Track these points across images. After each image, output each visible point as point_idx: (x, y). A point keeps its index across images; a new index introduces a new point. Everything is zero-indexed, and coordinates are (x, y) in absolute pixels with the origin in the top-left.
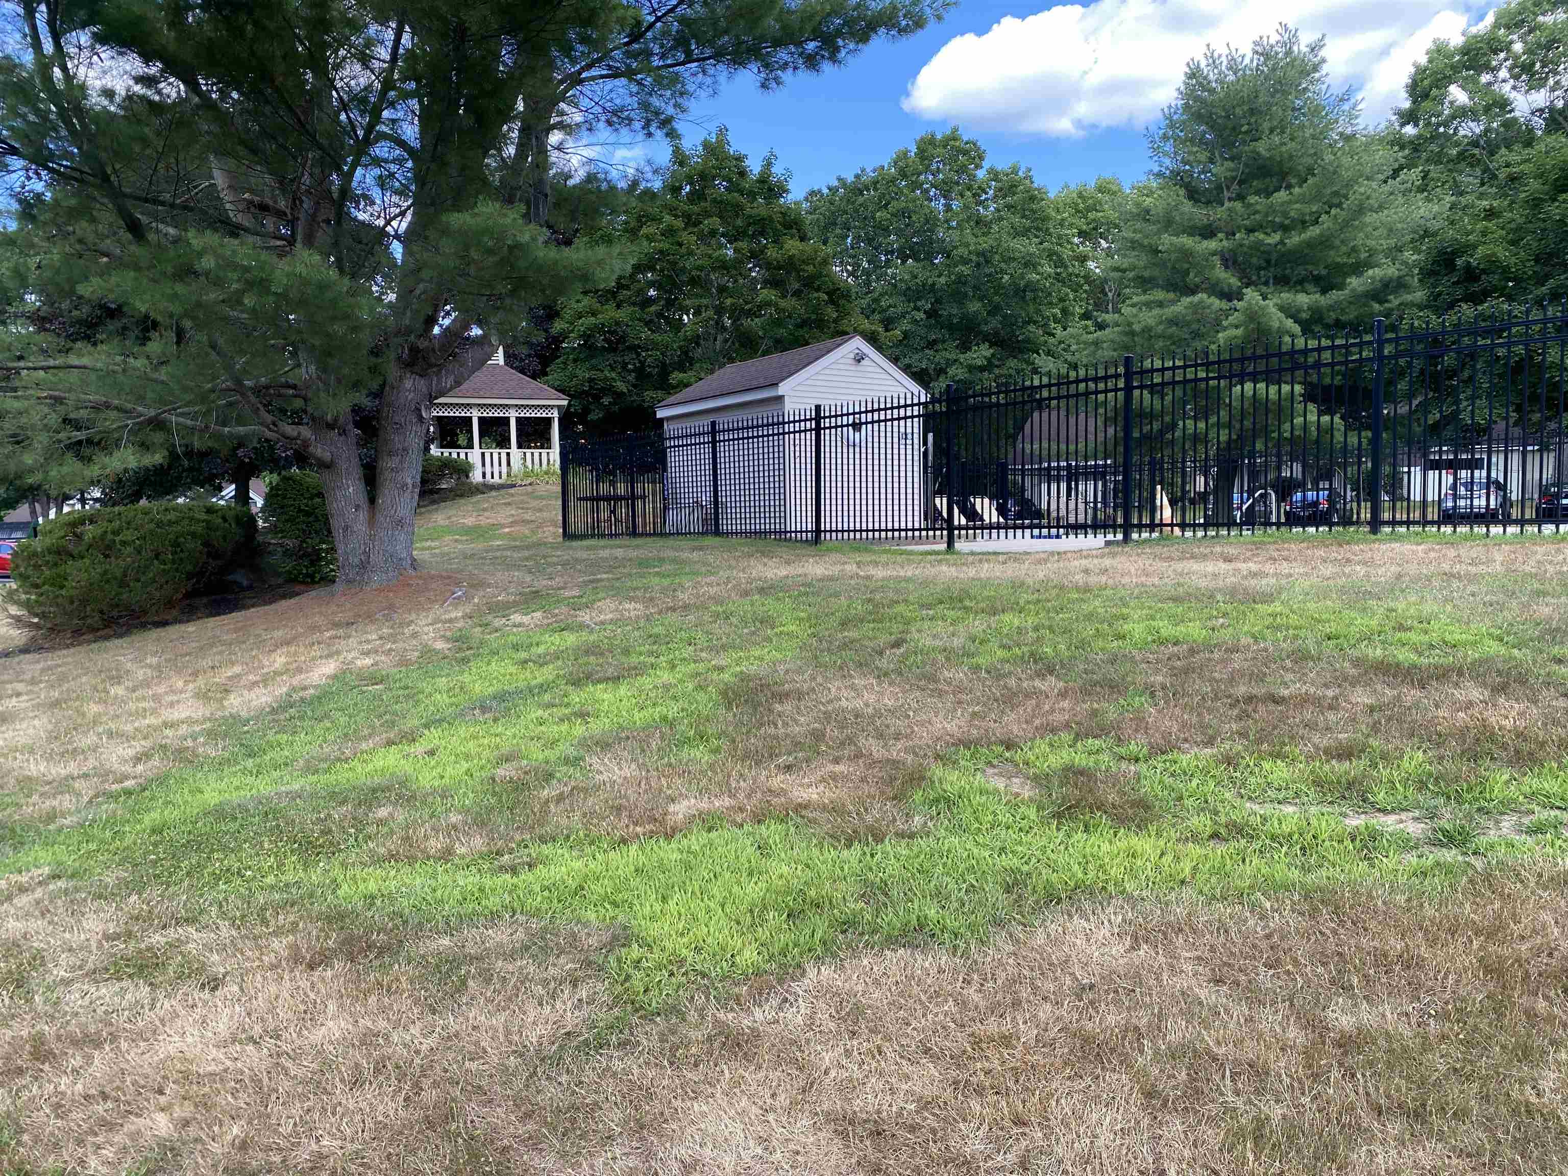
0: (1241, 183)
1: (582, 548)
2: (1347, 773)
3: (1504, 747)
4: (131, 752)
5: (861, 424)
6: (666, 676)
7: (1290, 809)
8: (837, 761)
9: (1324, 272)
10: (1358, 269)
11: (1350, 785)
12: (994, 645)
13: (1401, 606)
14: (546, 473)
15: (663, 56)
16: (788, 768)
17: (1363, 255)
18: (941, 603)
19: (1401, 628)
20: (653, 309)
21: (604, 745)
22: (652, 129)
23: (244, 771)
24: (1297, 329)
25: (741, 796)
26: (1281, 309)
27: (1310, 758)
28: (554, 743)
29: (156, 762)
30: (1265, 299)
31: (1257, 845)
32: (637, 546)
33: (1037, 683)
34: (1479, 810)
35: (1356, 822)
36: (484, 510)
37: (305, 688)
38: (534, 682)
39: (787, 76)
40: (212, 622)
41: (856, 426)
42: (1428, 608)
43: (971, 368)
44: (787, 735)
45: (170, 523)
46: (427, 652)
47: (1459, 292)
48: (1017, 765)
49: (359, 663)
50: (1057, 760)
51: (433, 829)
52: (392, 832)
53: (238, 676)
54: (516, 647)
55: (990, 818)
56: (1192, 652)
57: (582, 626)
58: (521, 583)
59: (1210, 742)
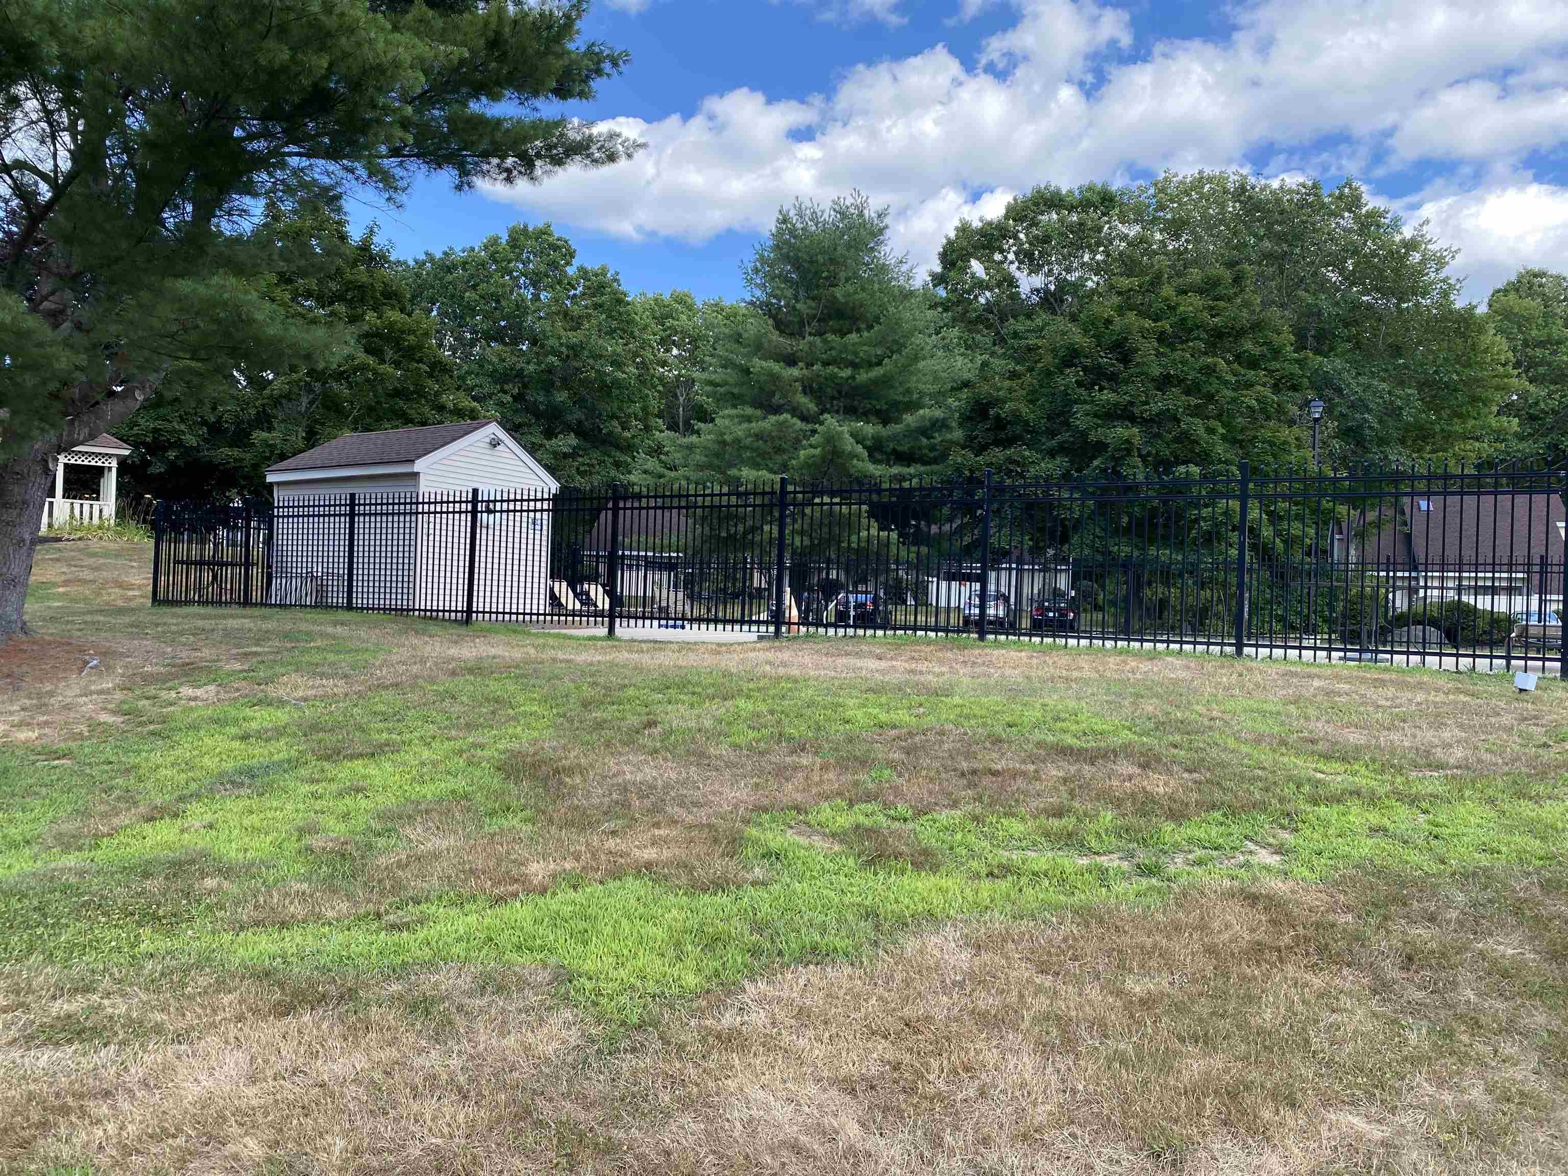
0: (819, 321)
2: (1065, 827)
3: (1162, 806)
6: (426, 753)
7: (1034, 854)
8: (656, 826)
9: (885, 407)
10: (911, 407)
11: (1070, 835)
13: (1051, 703)
16: (614, 833)
17: (915, 396)
19: (1057, 719)
24: (865, 454)
26: (853, 435)
27: (1035, 817)
30: (839, 425)
31: (1024, 880)
33: (795, 758)
34: (1161, 851)
35: (1084, 861)
38: (275, 758)
42: (1072, 704)
46: (97, 725)
47: (991, 436)
48: (813, 826)
50: (844, 821)
54: (219, 722)
56: (911, 734)
57: (281, 702)
59: (955, 805)
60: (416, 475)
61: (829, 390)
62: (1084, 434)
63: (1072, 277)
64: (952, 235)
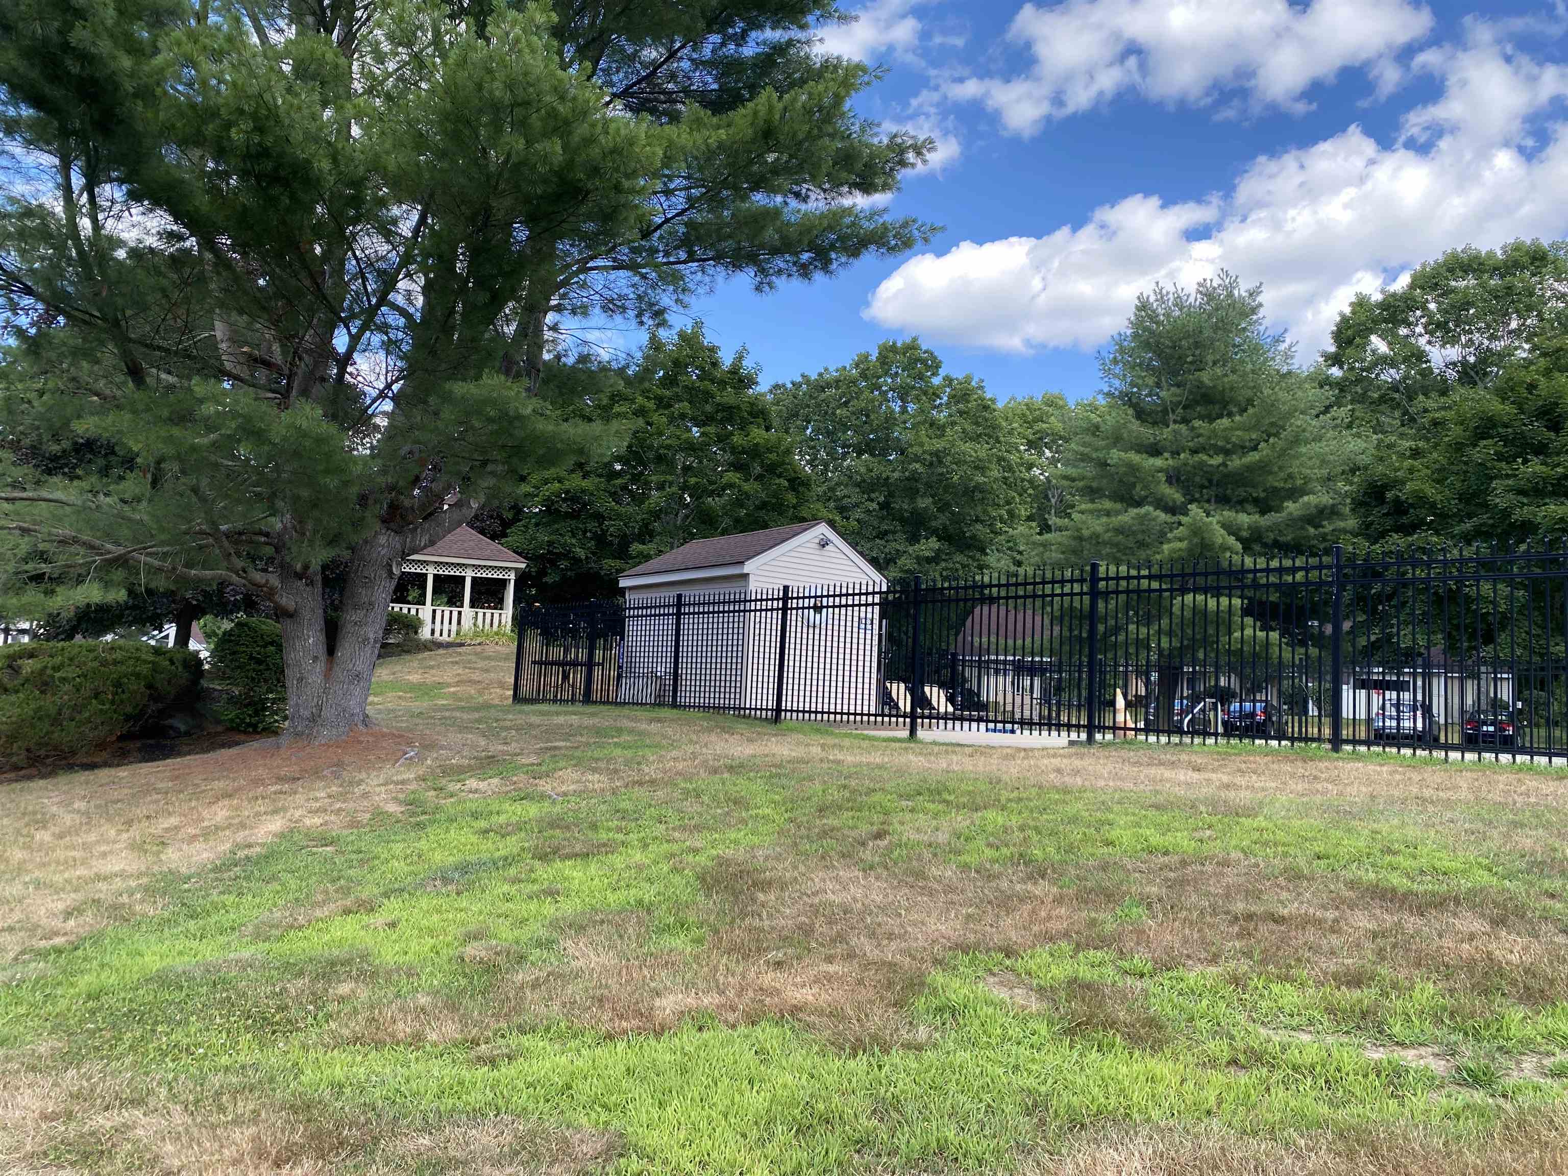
0: (1185, 408)
1: (534, 713)
2: (1360, 1001)
3: (1513, 982)
4: (61, 906)
5: (822, 607)
6: (638, 857)
7: (1305, 1038)
8: (829, 959)
9: (1262, 495)
10: (1294, 493)
11: (1364, 1015)
12: (980, 842)
13: (1385, 828)
14: (497, 634)
15: (667, 254)
16: (779, 964)
17: (1299, 482)
18: (920, 794)
19: (1390, 851)
20: (619, 481)
21: (578, 927)
22: (645, 319)
23: (187, 934)
24: (1239, 546)
25: (731, 994)
26: (1224, 526)
27: (1319, 984)
28: (524, 921)
29: (89, 917)
30: (1208, 515)
31: (1278, 1075)
32: (593, 715)
33: (1029, 887)
34: (1500, 1049)
35: (1377, 1055)
36: (432, 667)
37: (249, 846)
38: (497, 854)
39: (781, 282)
40: (146, 768)
41: (818, 609)
42: (1412, 832)
43: (919, 560)
44: (773, 928)
45: (115, 662)
46: (378, 814)
47: (1389, 523)
48: (1019, 975)
49: (308, 822)
50: (1060, 972)
51: (400, 1010)
52: (355, 1011)
53: (177, 828)
54: (475, 815)
55: (999, 1031)
56: (1184, 863)
57: (543, 797)
58: (474, 747)
59: (1214, 960)
60: (745, 576)
61: (1197, 479)
62: (1506, 513)
63: (1498, 346)
64: (1347, 311)
